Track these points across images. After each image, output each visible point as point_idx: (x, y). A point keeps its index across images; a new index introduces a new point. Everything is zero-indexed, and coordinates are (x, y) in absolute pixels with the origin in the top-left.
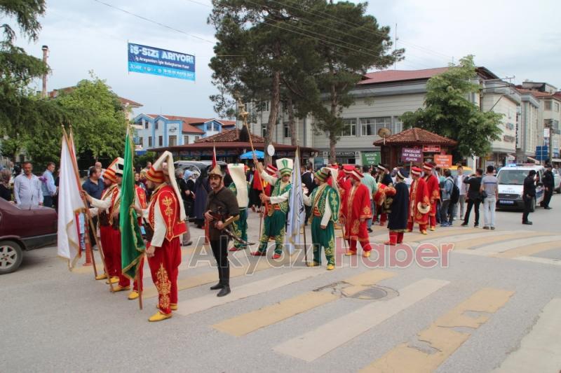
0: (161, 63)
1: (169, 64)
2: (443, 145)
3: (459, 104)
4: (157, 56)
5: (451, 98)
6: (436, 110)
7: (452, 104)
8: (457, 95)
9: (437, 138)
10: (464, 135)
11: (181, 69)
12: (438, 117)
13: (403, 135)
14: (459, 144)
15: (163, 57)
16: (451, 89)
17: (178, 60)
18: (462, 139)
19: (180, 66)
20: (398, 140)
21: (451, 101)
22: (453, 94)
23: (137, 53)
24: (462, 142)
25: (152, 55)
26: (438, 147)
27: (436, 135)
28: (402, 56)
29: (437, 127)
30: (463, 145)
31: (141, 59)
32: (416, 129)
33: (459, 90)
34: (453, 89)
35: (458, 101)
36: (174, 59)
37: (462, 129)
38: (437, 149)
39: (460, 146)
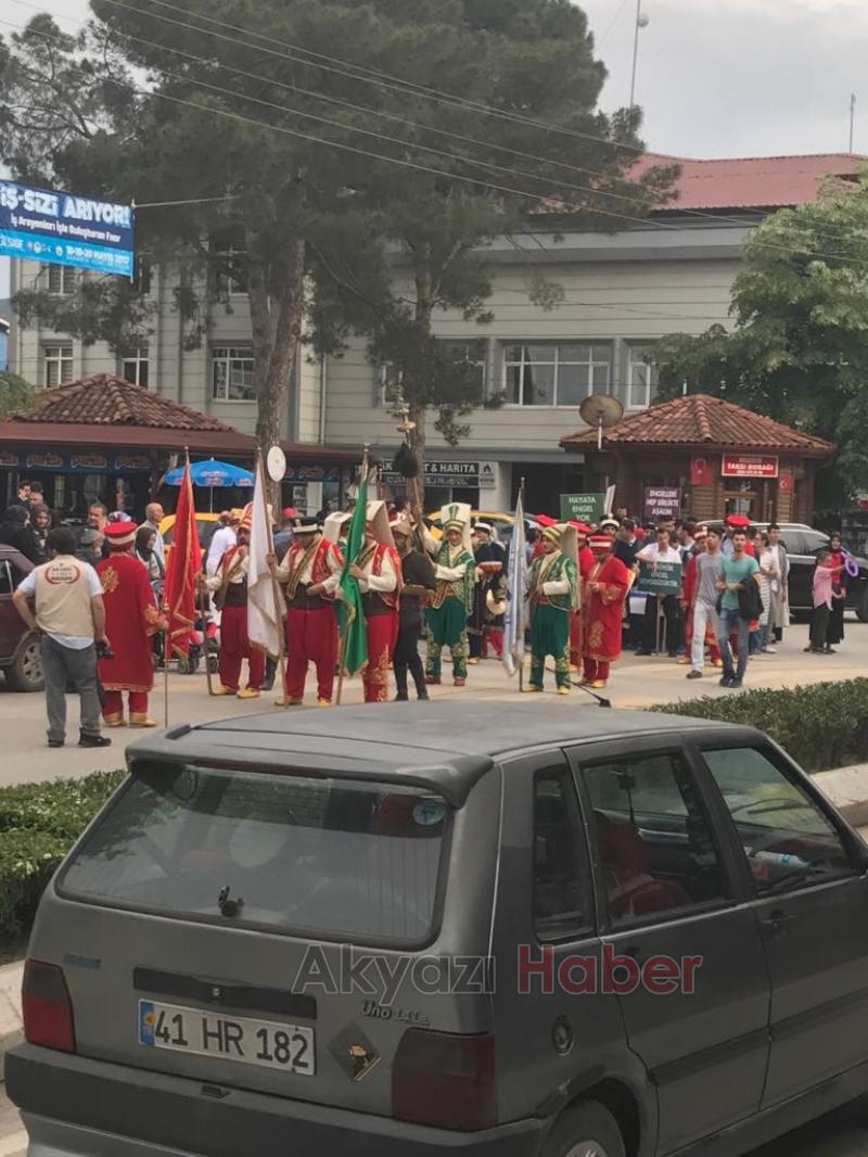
0: (62, 228)
1: (77, 231)
2: (784, 456)
3: (844, 320)
4: (54, 212)
5: (820, 298)
6: (769, 337)
7: (821, 320)
8: (842, 290)
9: (769, 430)
10: (855, 423)
11: (105, 244)
12: (773, 362)
13: (659, 420)
14: (838, 453)
15: (66, 214)
16: (820, 271)
17: (98, 219)
18: (848, 435)
19: (101, 235)
20: (644, 436)
21: (819, 309)
22: (826, 288)
23: (13, 206)
24: (849, 445)
25: (44, 210)
26: (772, 462)
27: (768, 421)
28: (671, 190)
29: (772, 394)
30: (851, 456)
31: (22, 221)
32: (701, 399)
33: (846, 272)
34: (827, 271)
35: (842, 311)
36: (90, 218)
37: (850, 404)
38: (769, 468)
39: (841, 459)
